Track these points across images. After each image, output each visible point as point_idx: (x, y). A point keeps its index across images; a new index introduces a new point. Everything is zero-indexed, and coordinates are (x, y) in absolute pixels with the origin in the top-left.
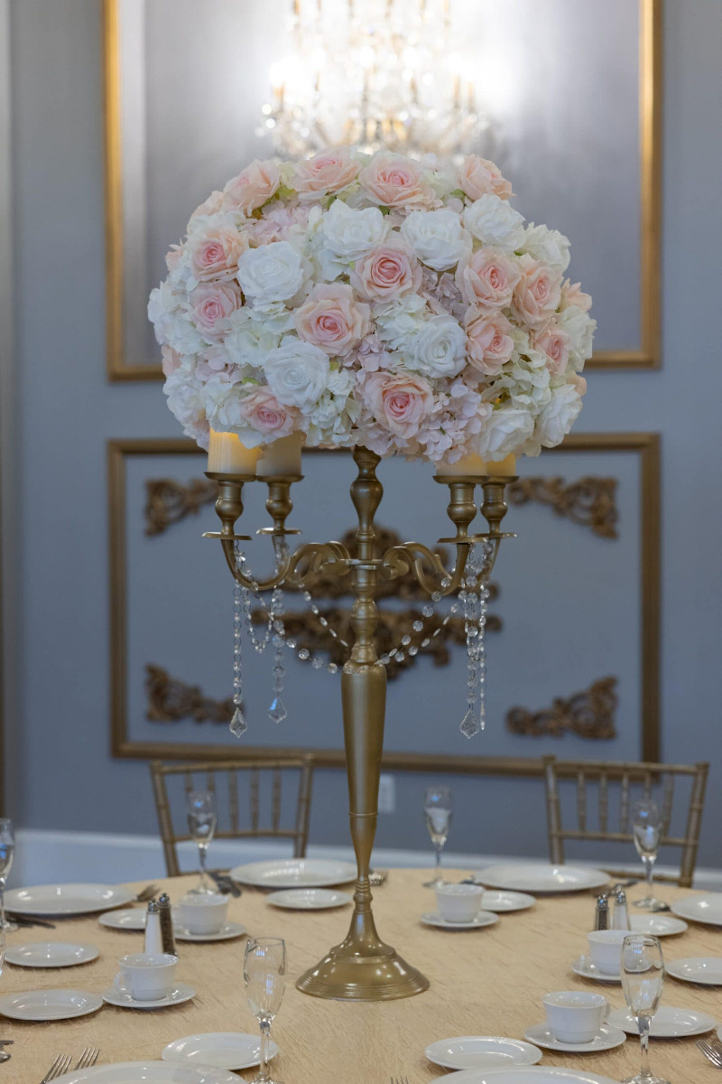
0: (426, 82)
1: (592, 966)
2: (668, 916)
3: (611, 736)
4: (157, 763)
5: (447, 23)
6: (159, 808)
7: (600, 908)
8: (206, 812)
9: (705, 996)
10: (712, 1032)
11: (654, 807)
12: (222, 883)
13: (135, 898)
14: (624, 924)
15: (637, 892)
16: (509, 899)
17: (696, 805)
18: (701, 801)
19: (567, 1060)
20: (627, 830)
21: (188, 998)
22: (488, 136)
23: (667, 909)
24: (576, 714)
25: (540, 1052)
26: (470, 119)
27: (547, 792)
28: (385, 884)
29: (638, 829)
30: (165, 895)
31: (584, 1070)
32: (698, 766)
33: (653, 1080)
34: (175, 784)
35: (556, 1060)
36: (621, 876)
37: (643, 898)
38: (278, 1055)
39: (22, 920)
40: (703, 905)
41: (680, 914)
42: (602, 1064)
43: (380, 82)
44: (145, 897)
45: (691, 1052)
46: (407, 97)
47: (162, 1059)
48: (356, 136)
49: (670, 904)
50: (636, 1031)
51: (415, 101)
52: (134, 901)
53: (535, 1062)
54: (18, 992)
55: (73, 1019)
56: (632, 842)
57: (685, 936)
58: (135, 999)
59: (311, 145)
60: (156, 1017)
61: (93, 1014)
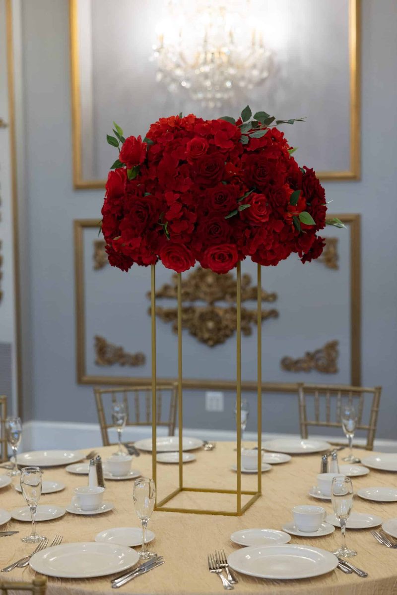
0: (238, 32)
1: (319, 492)
2: (360, 465)
3: (335, 371)
4: (97, 388)
6: (98, 411)
7: (323, 462)
8: (122, 413)
9: (377, 507)
10: (380, 526)
11: (353, 409)
12: (130, 449)
13: (85, 457)
14: (337, 470)
15: (345, 453)
16: (277, 457)
17: (375, 409)
18: (378, 406)
19: (305, 541)
20: (339, 421)
21: (109, 509)
22: (270, 60)
23: (359, 462)
24: (318, 360)
25: (290, 537)
26: (261, 51)
27: (299, 400)
28: (214, 449)
29: (344, 421)
30: (99, 456)
31: (312, 546)
32: (376, 388)
33: (348, 551)
34: (106, 398)
35: (298, 540)
36: (337, 445)
37: (348, 456)
38: (155, 539)
40: (378, 460)
41: (366, 465)
42: (322, 543)
43: (213, 32)
44: (90, 457)
45: (368, 536)
46: (227, 40)
47: (95, 541)
48: (201, 60)
49: (361, 459)
50: (339, 525)
51: (232, 42)
52: (84, 459)
53: (288, 542)
54: (23, 506)
55: (51, 521)
56: (341, 427)
57: (368, 476)
58: (82, 510)
59: (178, 66)
60: (93, 519)
61: (61, 518)
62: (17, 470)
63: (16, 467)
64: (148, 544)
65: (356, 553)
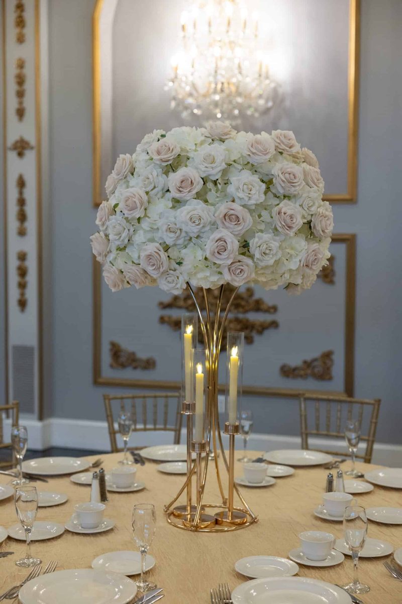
0: (246, 65)
1: (325, 511)
2: (363, 481)
3: (330, 379)
5: (256, 36)
6: (108, 416)
7: (329, 479)
9: (384, 530)
10: (390, 555)
11: (356, 423)
12: (136, 457)
13: (91, 465)
14: (342, 489)
15: (346, 466)
16: (281, 469)
17: (374, 420)
18: (377, 417)
19: (313, 572)
20: (340, 432)
21: (110, 528)
22: (275, 90)
23: (362, 476)
24: (314, 367)
25: (296, 565)
26: (267, 82)
27: (301, 411)
30: (102, 469)
31: (324, 580)
32: (376, 401)
33: (360, 586)
35: (306, 571)
36: (337, 454)
37: (350, 469)
38: (155, 565)
39: (31, 477)
40: (381, 474)
41: (369, 480)
42: (331, 574)
43: (224, 64)
44: (96, 465)
45: (379, 568)
46: (236, 71)
47: (91, 568)
48: (212, 90)
49: (364, 473)
50: (350, 553)
51: (240, 73)
52: (90, 467)
53: (296, 573)
55: (49, 540)
57: (372, 493)
58: (82, 527)
59: (191, 95)
60: (92, 539)
61: (59, 537)
62: (22, 478)
63: (21, 476)
64: (146, 573)
65: (369, 588)
